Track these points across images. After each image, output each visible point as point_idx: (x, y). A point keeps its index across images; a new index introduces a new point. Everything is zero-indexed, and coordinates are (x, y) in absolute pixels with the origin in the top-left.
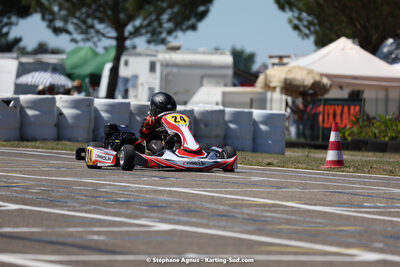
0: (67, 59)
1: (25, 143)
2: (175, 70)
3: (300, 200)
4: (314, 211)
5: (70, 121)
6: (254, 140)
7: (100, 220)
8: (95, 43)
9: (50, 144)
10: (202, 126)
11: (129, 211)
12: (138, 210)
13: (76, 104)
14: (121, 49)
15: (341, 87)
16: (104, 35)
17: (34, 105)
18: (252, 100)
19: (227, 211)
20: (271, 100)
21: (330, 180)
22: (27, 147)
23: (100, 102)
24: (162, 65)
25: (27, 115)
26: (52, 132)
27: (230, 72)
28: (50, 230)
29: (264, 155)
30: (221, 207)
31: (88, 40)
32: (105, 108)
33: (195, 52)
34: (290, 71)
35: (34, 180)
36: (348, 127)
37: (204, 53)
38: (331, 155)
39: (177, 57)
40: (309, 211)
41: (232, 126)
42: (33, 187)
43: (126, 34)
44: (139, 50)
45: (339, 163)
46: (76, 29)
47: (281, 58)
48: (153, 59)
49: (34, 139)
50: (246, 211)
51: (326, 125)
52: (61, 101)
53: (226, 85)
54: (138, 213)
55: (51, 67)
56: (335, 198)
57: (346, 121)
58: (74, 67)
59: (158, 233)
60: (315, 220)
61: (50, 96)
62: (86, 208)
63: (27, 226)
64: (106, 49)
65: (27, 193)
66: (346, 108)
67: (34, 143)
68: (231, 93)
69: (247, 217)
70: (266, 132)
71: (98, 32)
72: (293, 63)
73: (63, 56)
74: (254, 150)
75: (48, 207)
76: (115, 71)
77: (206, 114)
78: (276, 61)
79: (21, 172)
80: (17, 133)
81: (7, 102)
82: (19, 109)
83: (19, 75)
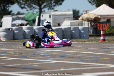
0: (26, 16)
1: (15, 40)
2: (56, 17)
3: (93, 51)
4: (97, 54)
5: (27, 33)
6: (80, 35)
8: (33, 11)
9: (22, 40)
10: (65, 32)
11: (44, 58)
12: (47, 57)
13: (28, 29)
14: (41, 12)
15: (104, 18)
16: (35, 8)
17: (17, 29)
18: (79, 24)
19: (72, 56)
20: (84, 23)
21: (102, 45)
22: (15, 41)
23: (35, 27)
24: (53, 16)
25: (15, 32)
26: (22, 37)
27: (72, 16)
28: (22, 65)
29: (83, 39)
30: (71, 55)
31: (31, 10)
32: (37, 29)
33: (62, 11)
34: (89, 15)
35: (17, 51)
36: (107, 29)
37: (64, 11)
38: (102, 38)
39: (57, 13)
40: (96, 54)
41: (73, 32)
42: (17, 53)
43: (42, 7)
44: (46, 12)
45: (104, 40)
46: (28, 7)
47: (86, 11)
48: (50, 14)
50: (78, 55)
51: (100, 30)
52: (24, 28)
53: (71, 20)
54: (47, 58)
55: (21, 19)
56: (103, 50)
57: (106, 28)
58: (28, 18)
59: (53, 63)
60: (97, 57)
61: (21, 27)
62: (33, 58)
63: (16, 64)
64: (37, 12)
65: (16, 55)
66: (106, 24)
67: (17, 40)
68: (73, 22)
69: (78, 57)
70: (83, 33)
71: (34, 7)
72: (90, 12)
73: (25, 15)
74: (80, 38)
75: (22, 58)
76: (39, 18)
77: (66, 29)
78: (85, 12)
79: (14, 49)
80: (13, 38)
81: (9, 29)
82: (12, 31)
83: (12, 21)
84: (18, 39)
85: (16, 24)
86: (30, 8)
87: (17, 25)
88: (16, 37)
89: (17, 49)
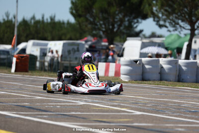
0: (166, 40)
1: (145, 82)
5: (167, 71)
7: (182, 120)
8: (180, 32)
9: (157, 82)
11: (197, 117)
13: (169, 63)
16: (184, 28)
17: (149, 63)
22: (145, 84)
23: (182, 61)
25: (145, 68)
26: (157, 76)
28: (157, 125)
31: (176, 30)
32: (184, 64)
35: (149, 100)
42: (148, 103)
43: (196, 27)
46: (170, 25)
49: (149, 80)
52: (162, 61)
55: (157, 44)
58: (169, 44)
61: (157, 59)
62: (175, 114)
63: (146, 123)
64: (186, 35)
65: (146, 106)
67: (149, 82)
71: (180, 26)
73: (164, 39)
76: (189, 46)
79: (142, 96)
80: (141, 77)
81: (136, 61)
82: (141, 65)
83: (142, 48)
84: (150, 80)
85: (148, 54)
86: (174, 26)
87: (150, 55)
88: (147, 76)
89: (149, 97)
